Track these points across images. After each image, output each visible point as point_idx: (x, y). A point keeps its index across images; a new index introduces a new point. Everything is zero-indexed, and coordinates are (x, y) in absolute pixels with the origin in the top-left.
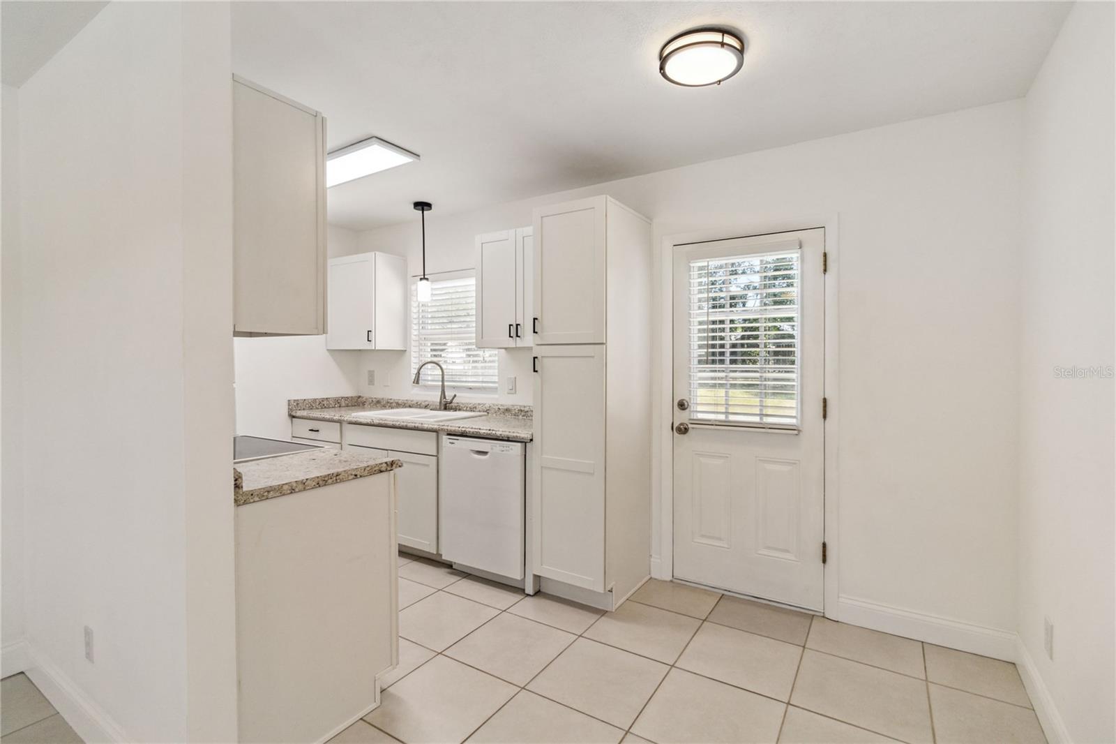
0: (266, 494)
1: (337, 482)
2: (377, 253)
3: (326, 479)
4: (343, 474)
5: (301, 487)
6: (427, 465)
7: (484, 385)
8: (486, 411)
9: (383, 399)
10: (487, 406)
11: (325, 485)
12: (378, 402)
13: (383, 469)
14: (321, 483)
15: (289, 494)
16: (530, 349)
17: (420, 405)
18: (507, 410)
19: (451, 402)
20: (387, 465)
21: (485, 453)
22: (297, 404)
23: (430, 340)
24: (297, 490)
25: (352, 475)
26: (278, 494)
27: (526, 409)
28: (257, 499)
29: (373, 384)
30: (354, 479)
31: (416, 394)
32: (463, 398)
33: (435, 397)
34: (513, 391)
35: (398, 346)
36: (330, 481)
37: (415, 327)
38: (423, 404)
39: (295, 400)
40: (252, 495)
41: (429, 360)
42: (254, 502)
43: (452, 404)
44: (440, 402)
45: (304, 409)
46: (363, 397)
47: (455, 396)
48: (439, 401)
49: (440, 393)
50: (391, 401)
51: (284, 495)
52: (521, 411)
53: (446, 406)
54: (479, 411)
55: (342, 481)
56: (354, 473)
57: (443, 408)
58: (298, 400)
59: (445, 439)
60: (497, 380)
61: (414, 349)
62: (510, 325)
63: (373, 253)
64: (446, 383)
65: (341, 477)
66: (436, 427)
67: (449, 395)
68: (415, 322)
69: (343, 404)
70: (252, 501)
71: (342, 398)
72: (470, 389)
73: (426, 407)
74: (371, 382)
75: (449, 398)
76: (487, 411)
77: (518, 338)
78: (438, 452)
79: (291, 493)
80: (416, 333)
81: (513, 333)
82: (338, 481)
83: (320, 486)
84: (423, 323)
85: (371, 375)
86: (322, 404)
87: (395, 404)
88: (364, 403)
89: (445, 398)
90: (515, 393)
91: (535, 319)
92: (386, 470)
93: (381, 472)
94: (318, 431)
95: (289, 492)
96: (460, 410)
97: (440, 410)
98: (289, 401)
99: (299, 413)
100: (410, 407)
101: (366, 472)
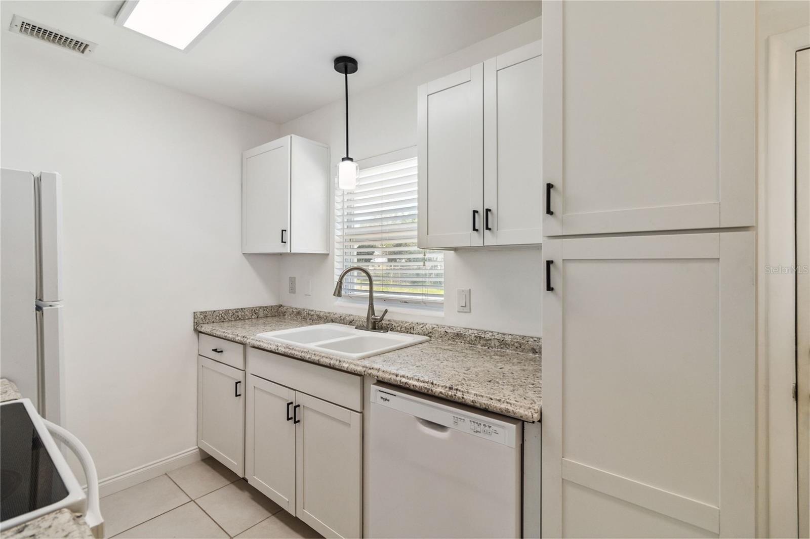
2: (293, 135)
6: (349, 425)
7: (424, 298)
8: (426, 335)
9: (304, 310)
10: (429, 327)
12: (299, 313)
16: (538, 247)
17: (344, 320)
18: (459, 336)
19: (382, 319)
21: (441, 427)
22: (205, 316)
23: (357, 241)
27: (488, 336)
29: (294, 293)
31: (339, 306)
32: (397, 314)
33: (361, 311)
34: (467, 309)
35: (318, 249)
37: (339, 226)
38: (348, 318)
41: (355, 265)
43: (383, 322)
44: (368, 318)
45: (213, 322)
46: (284, 307)
47: (386, 311)
48: (366, 316)
49: (367, 307)
50: (312, 313)
52: (480, 338)
53: (376, 324)
54: (419, 334)
57: (371, 326)
58: (206, 312)
59: (374, 391)
60: (443, 294)
61: (337, 252)
62: (475, 212)
63: (289, 136)
64: (375, 294)
66: (359, 369)
67: (379, 308)
68: (339, 220)
69: (261, 315)
71: (260, 308)
72: (406, 302)
73: (351, 323)
74: (292, 290)
75: (378, 314)
76: (429, 334)
77: (487, 232)
78: (363, 407)
80: (339, 233)
81: (480, 224)
84: (348, 221)
85: (292, 281)
86: (236, 316)
87: (315, 317)
88: (284, 314)
89: (373, 314)
90: (470, 312)
91: (549, 187)
94: (222, 352)
96: (392, 330)
97: (367, 329)
99: (206, 328)
100: (333, 321)
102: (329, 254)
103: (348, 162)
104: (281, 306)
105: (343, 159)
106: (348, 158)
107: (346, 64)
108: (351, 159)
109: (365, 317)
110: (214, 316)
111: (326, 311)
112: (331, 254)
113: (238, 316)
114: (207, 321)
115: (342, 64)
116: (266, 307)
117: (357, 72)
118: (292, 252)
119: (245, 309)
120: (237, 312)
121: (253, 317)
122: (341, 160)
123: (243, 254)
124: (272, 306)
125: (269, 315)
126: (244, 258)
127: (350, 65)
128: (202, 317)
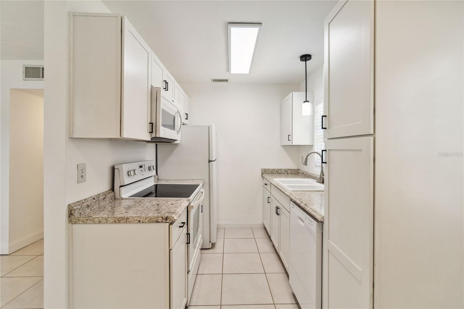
0: (86, 221)
1: (126, 223)
3: (120, 219)
4: (131, 218)
5: (105, 221)
11: (119, 223)
13: (159, 221)
14: (116, 221)
15: (98, 223)
20: (163, 219)
22: (265, 171)
24: (102, 222)
25: (137, 220)
26: (92, 222)
28: (81, 222)
30: (138, 223)
36: (122, 221)
39: (264, 169)
40: (79, 220)
42: (80, 223)
45: (268, 173)
51: (95, 223)
55: (130, 222)
56: (138, 220)
58: (265, 169)
65: (129, 220)
70: (79, 223)
71: (289, 169)
79: (99, 223)
82: (128, 222)
83: (116, 223)
86: (278, 172)
92: (162, 222)
93: (158, 222)
95: (98, 222)
98: (262, 169)
101: (147, 220)
102: (313, 145)
103: (306, 103)
104: (299, 169)
105: (304, 102)
106: (306, 101)
107: (306, 58)
108: (308, 101)
109: (319, 176)
110: (269, 171)
111: (312, 173)
112: (314, 145)
113: (279, 172)
114: (266, 173)
115: (304, 58)
116: (291, 169)
117: (311, 59)
118: (293, 144)
119: (282, 169)
120: (278, 170)
121: (285, 173)
122: (303, 102)
123: (281, 145)
124: (294, 169)
125: (293, 173)
126: (281, 147)
127: (308, 58)
128: (264, 171)
